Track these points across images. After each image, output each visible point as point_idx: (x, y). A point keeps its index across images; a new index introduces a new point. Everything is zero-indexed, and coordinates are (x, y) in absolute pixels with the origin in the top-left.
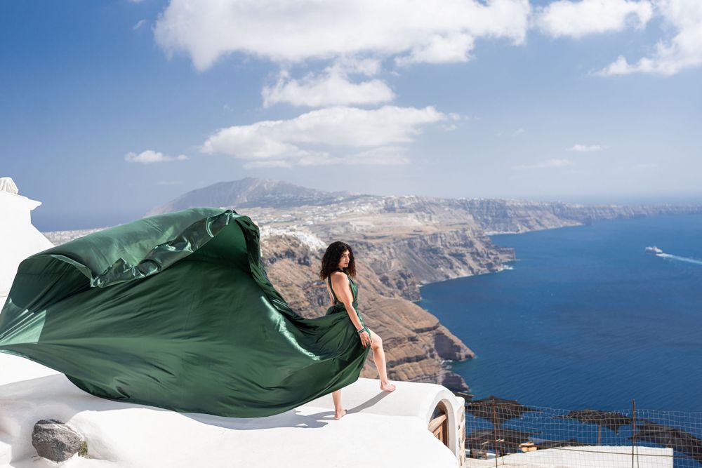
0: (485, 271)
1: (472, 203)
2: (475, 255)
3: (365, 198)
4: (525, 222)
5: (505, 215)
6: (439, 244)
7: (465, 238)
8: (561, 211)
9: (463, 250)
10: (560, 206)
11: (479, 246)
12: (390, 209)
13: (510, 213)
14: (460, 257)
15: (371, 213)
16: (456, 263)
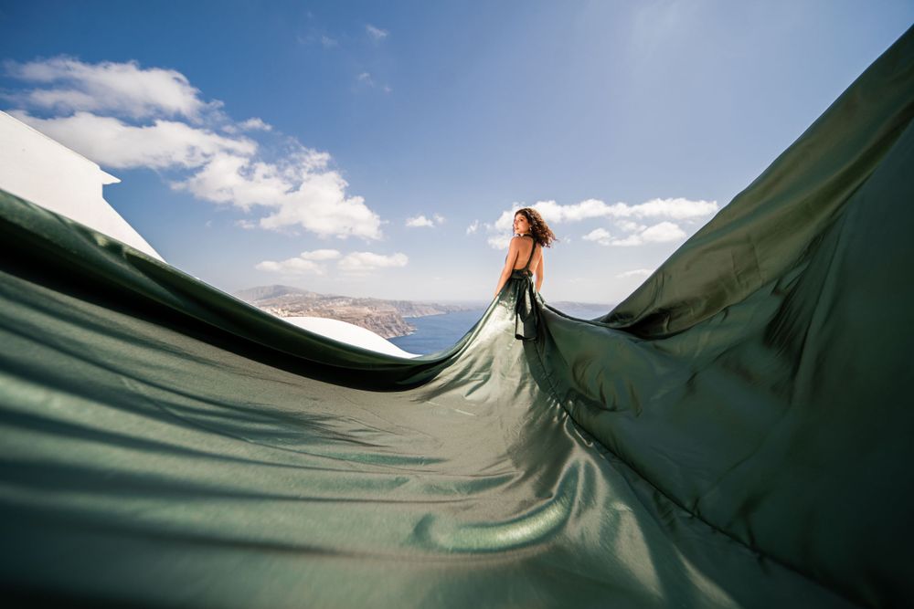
0: (402, 335)
1: (396, 302)
2: (398, 327)
3: (342, 298)
4: (421, 312)
5: (411, 308)
6: (379, 322)
7: (392, 319)
8: (436, 307)
9: (391, 325)
10: (436, 305)
11: (399, 323)
12: (355, 304)
13: (414, 307)
14: (390, 328)
15: (345, 306)
16: (388, 331)
